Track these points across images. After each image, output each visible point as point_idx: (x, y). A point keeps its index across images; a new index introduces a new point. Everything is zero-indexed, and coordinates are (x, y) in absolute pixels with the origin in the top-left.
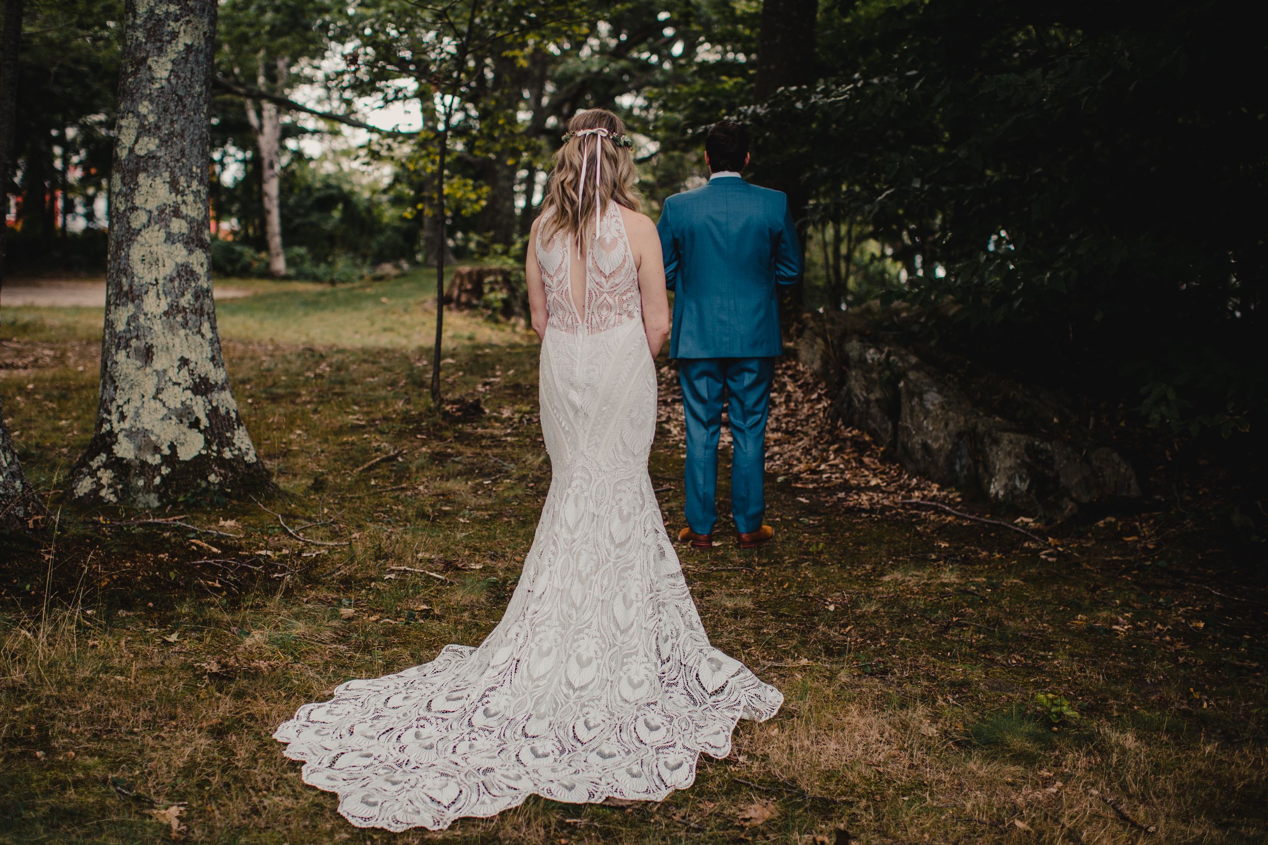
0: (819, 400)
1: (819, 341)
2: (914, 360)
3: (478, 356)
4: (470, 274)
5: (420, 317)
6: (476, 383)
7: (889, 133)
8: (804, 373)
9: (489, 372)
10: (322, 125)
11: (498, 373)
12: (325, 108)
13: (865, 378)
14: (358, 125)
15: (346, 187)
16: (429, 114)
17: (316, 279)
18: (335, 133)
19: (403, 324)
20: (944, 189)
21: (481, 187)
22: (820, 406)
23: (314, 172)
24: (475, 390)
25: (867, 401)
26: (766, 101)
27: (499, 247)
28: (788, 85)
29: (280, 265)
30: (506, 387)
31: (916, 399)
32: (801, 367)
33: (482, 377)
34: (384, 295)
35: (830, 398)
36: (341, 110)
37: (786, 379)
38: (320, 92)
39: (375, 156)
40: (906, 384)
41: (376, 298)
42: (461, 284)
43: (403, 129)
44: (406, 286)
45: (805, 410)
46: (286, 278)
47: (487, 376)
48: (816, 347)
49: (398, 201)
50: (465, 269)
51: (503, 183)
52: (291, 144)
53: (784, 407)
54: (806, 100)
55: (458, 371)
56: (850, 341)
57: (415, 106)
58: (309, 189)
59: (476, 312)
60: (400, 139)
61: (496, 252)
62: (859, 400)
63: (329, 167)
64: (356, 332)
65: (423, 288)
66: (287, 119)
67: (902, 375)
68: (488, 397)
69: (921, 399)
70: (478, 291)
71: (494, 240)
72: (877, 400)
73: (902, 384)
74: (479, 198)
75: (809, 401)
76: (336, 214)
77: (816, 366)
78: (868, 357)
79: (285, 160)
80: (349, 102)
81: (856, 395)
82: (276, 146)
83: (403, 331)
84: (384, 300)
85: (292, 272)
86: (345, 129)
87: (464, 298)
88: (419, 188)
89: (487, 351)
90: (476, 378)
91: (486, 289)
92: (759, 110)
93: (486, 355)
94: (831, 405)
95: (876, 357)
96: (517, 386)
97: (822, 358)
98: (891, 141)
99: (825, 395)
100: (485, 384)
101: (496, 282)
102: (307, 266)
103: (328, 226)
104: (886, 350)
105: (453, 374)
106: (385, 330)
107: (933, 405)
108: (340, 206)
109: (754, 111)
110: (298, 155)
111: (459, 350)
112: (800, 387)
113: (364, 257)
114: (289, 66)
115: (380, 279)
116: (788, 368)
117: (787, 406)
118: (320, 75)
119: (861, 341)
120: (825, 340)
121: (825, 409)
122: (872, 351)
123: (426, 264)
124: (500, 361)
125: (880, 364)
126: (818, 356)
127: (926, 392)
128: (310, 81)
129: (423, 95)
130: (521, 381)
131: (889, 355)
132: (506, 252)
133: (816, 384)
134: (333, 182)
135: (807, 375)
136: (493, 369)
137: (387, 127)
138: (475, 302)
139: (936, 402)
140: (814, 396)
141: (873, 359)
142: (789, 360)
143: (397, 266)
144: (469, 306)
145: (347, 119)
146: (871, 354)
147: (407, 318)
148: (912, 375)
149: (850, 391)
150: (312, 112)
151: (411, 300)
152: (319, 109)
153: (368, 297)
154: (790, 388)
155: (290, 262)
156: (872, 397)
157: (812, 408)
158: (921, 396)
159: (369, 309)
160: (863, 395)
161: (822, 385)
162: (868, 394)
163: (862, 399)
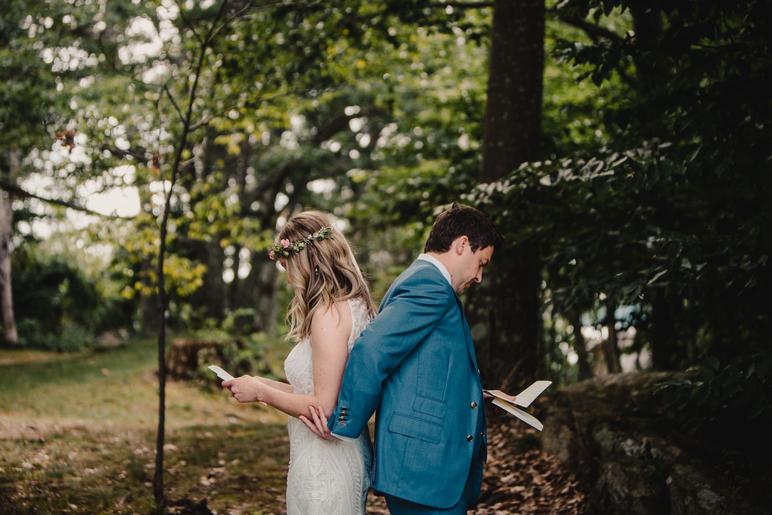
0: (571, 494)
1: (565, 429)
2: (677, 452)
3: (199, 440)
4: (185, 349)
5: (139, 388)
6: (199, 476)
7: (639, 208)
8: (550, 463)
9: (213, 462)
10: (50, 209)
11: (222, 462)
12: (55, 195)
13: (625, 472)
14: (80, 209)
15: (71, 265)
16: (146, 199)
17: (45, 348)
18: (61, 217)
19: (123, 396)
20: (720, 269)
21: (195, 266)
22: (572, 501)
23: (43, 253)
24: (199, 484)
25: (630, 499)
26: (507, 178)
27: (211, 322)
28: (531, 160)
29: (13, 335)
30: (231, 481)
31: (690, 498)
32: (545, 457)
33: (206, 467)
34: (105, 366)
35: (584, 492)
36: (66, 196)
37: (531, 471)
38: (47, 181)
39: (95, 239)
40: (675, 480)
41: (97, 370)
42: (177, 356)
43: (123, 214)
44: (125, 357)
45: (557, 506)
46: (17, 347)
47: (211, 466)
48: (562, 435)
49: (117, 277)
50: (180, 342)
51: (214, 261)
52: (24, 227)
53: (533, 504)
54: (554, 175)
55: (180, 459)
56: (601, 429)
57: (134, 193)
58: (38, 267)
59: (190, 383)
60: (118, 221)
61: (208, 326)
62: (619, 496)
63: (57, 248)
64: (79, 403)
65: (141, 359)
66: (18, 205)
67: (669, 471)
68: (214, 492)
69: (695, 498)
70: (192, 363)
71: (208, 315)
72: (642, 498)
73: (670, 480)
74: (195, 277)
75: (561, 495)
76: (63, 288)
77: (564, 455)
78: (627, 449)
79: (17, 241)
80: (72, 189)
81: (616, 491)
82: (9, 229)
83: (123, 402)
84: (105, 371)
85: (23, 341)
86: (70, 213)
87: (180, 370)
88: (137, 267)
89: (209, 434)
90: (199, 469)
91: (201, 361)
92: (500, 188)
93: (206, 440)
94: (585, 500)
95: (635, 449)
96: (243, 479)
97: (569, 447)
98: (643, 217)
99: (577, 488)
100: (210, 477)
101: (210, 355)
102: (38, 336)
103: (56, 300)
104: (645, 440)
105: (175, 464)
106: (107, 401)
107: (710, 505)
108: (66, 282)
109: (495, 190)
110: (30, 238)
111: (180, 434)
112: (548, 479)
113: (87, 328)
114: (21, 158)
115: (101, 350)
116: (532, 457)
117: (537, 503)
118: (49, 166)
119: (611, 429)
120: (573, 429)
121: (579, 505)
122: (629, 442)
123: (143, 336)
124: (222, 446)
125: (641, 458)
126: (565, 444)
127: (700, 489)
128: (41, 171)
129: (140, 181)
130: (246, 472)
131: (648, 446)
132: (219, 326)
133: (566, 476)
134: (60, 260)
135: (554, 466)
136: (216, 457)
137: (107, 212)
138: (189, 373)
139: (713, 501)
140: (565, 490)
141: (632, 451)
142: (531, 449)
143: (118, 336)
144: (184, 377)
145: (71, 204)
146: (628, 445)
147: (126, 390)
148: (679, 470)
149: (606, 486)
150: (42, 199)
151: (130, 372)
152: (48, 195)
153: (90, 369)
154: (536, 480)
155: (21, 333)
156: (635, 494)
157: (564, 503)
158: (694, 493)
159: (91, 381)
160: (624, 492)
161: (572, 477)
162: (630, 490)
163: (623, 495)
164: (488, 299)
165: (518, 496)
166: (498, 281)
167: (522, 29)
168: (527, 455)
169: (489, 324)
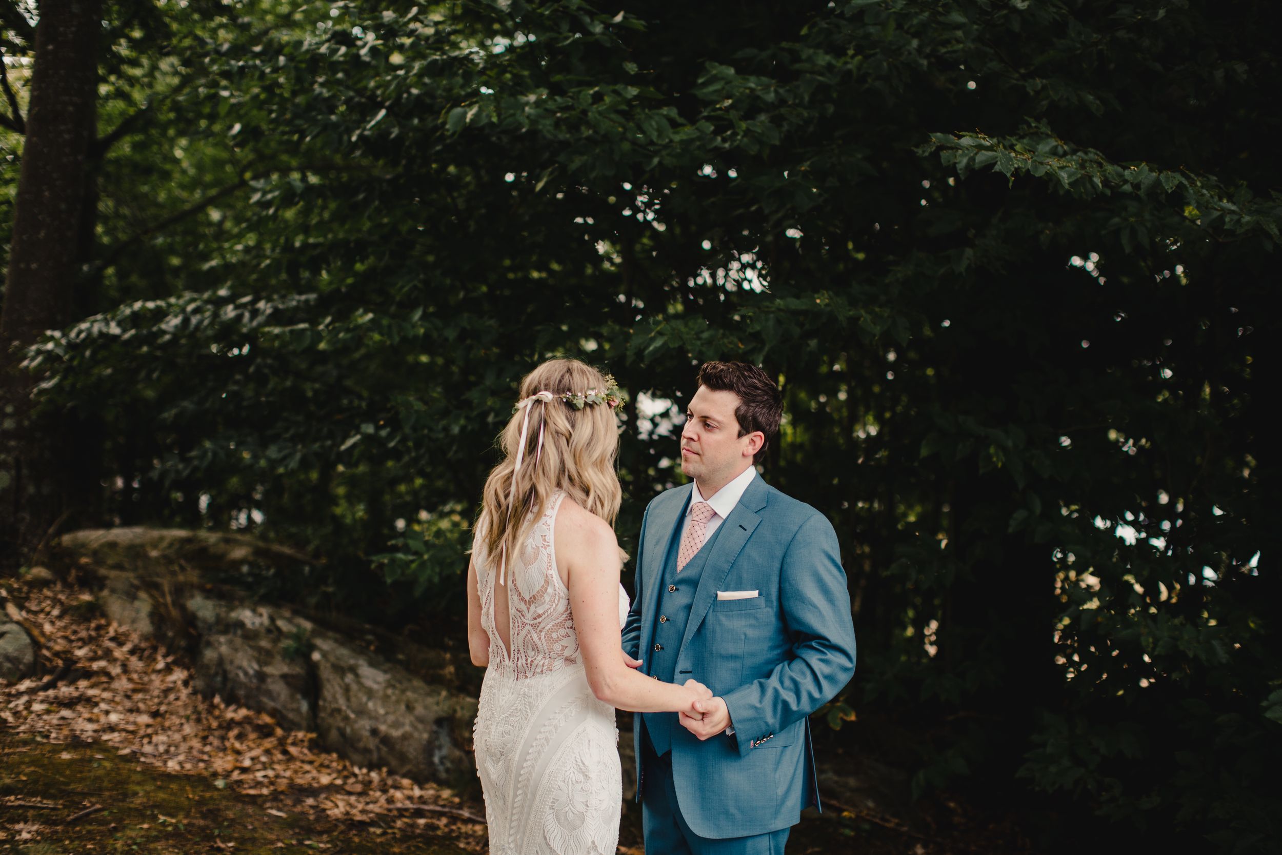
0: (168, 670)
1: (143, 596)
8: (126, 634)
13: (251, 646)
22: (174, 678)
25: (263, 676)
32: (117, 628)
37: (107, 643)
40: (324, 656)
45: (156, 684)
48: (138, 603)
53: (125, 681)
56: (192, 597)
62: (246, 673)
67: (310, 645)
69: (356, 676)
72: (283, 676)
73: (316, 657)
75: (156, 671)
77: (145, 626)
78: (246, 621)
81: (239, 668)
94: (192, 677)
97: (150, 617)
99: (175, 663)
107: (377, 683)
116: (101, 628)
120: (151, 596)
121: (185, 682)
122: (247, 613)
125: (268, 631)
127: (357, 666)
133: (153, 650)
135: (133, 637)
139: (380, 680)
140: (159, 665)
141: (253, 624)
142: (94, 617)
146: (249, 618)
149: (221, 661)
154: (118, 654)
156: (271, 670)
157: (163, 680)
158: (352, 670)
160: (252, 668)
161: (162, 650)
162: (260, 666)
163: (251, 672)
164: (12, 443)
165: (104, 672)
166: (26, 423)
167: (66, 136)
168: (93, 625)
169: (13, 472)
